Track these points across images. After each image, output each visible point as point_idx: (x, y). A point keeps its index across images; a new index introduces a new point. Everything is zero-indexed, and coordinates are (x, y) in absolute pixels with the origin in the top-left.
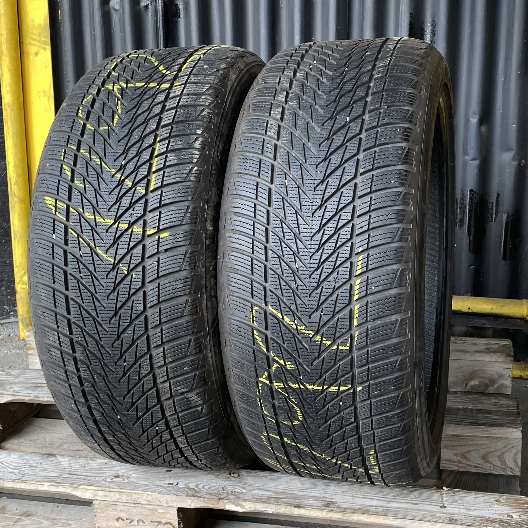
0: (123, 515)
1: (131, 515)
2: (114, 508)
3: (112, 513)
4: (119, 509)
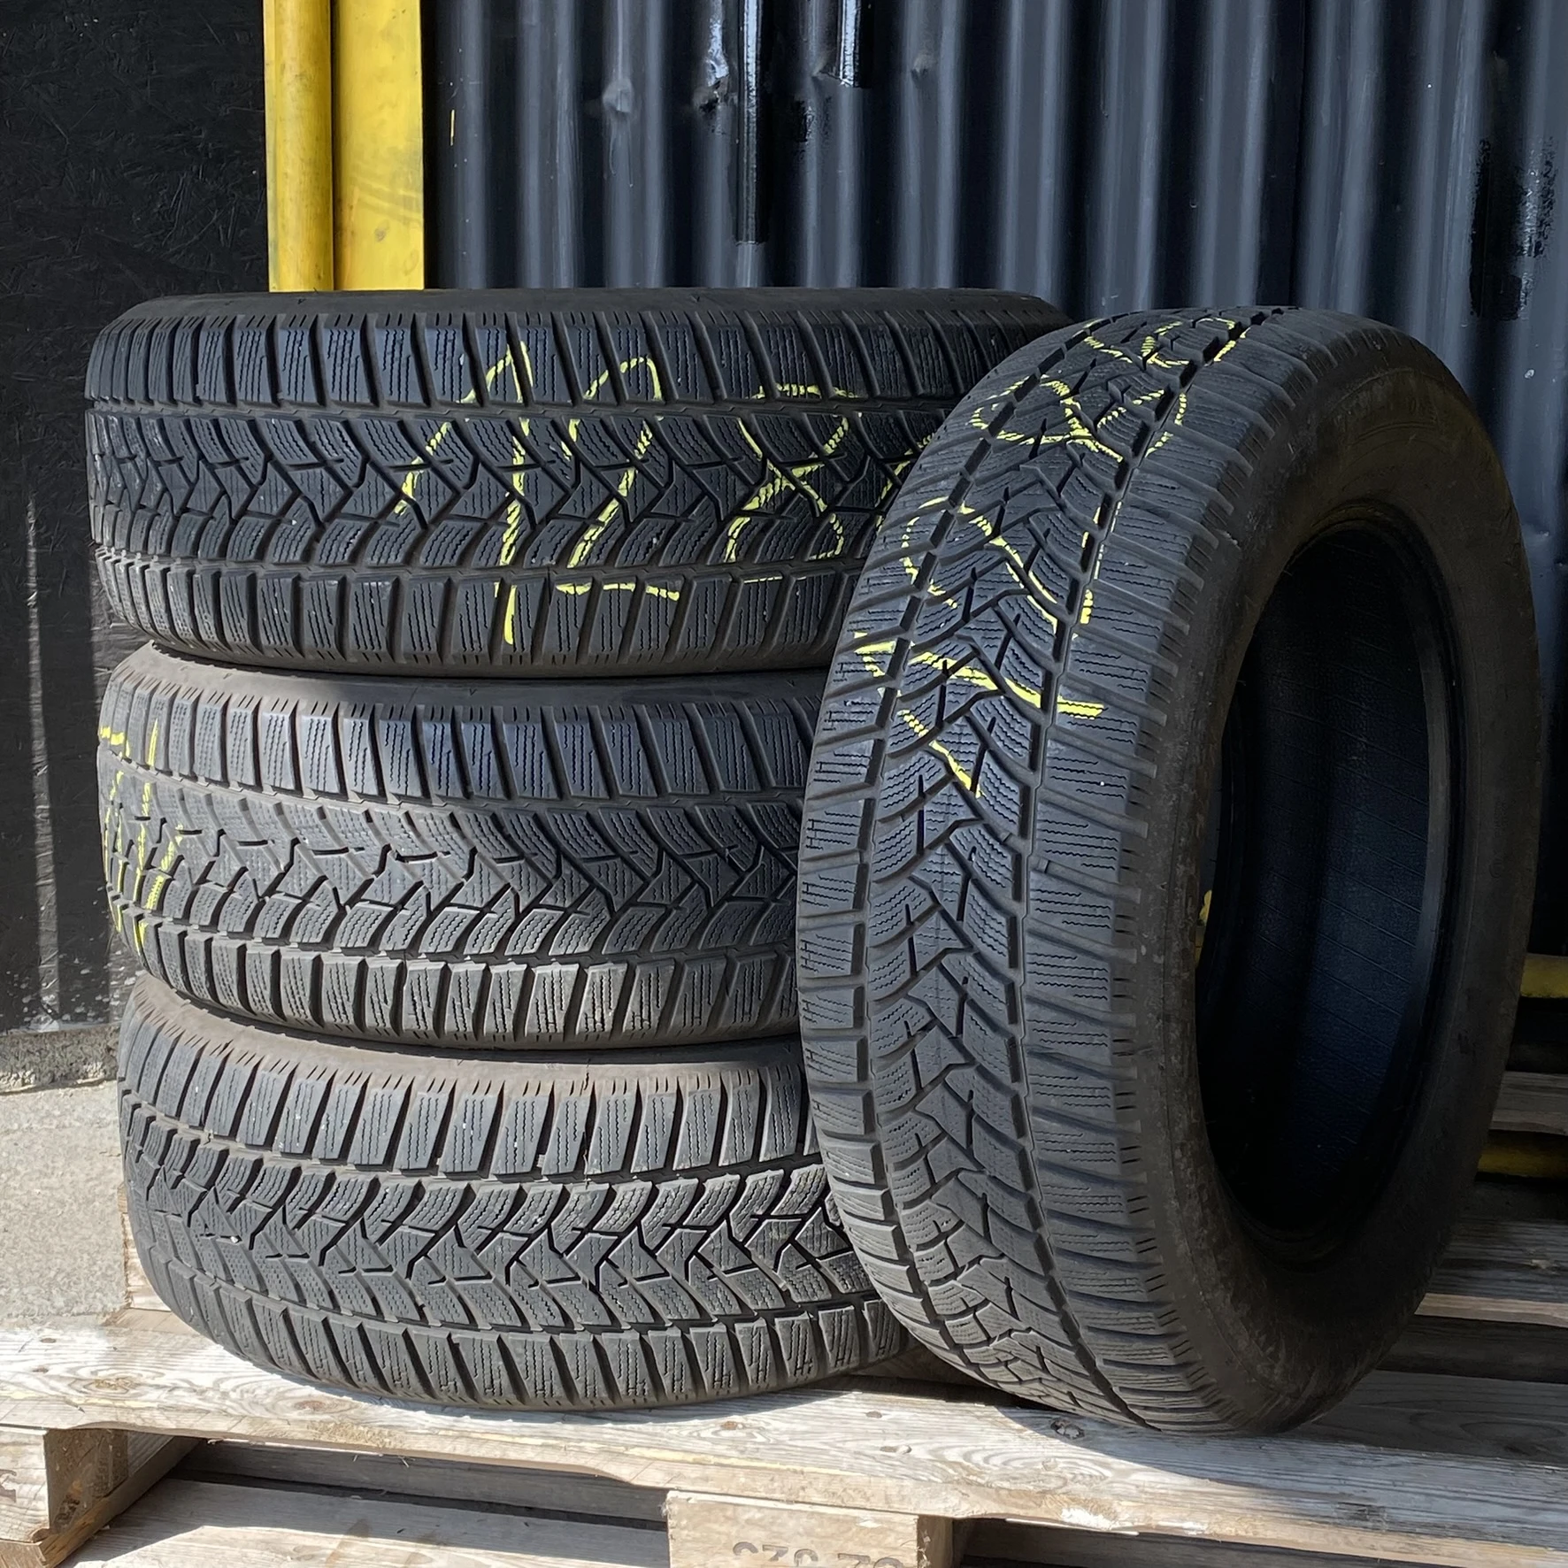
0: (756, 1536)
1: (779, 1535)
2: (729, 1513)
3: (724, 1529)
4: (746, 1516)
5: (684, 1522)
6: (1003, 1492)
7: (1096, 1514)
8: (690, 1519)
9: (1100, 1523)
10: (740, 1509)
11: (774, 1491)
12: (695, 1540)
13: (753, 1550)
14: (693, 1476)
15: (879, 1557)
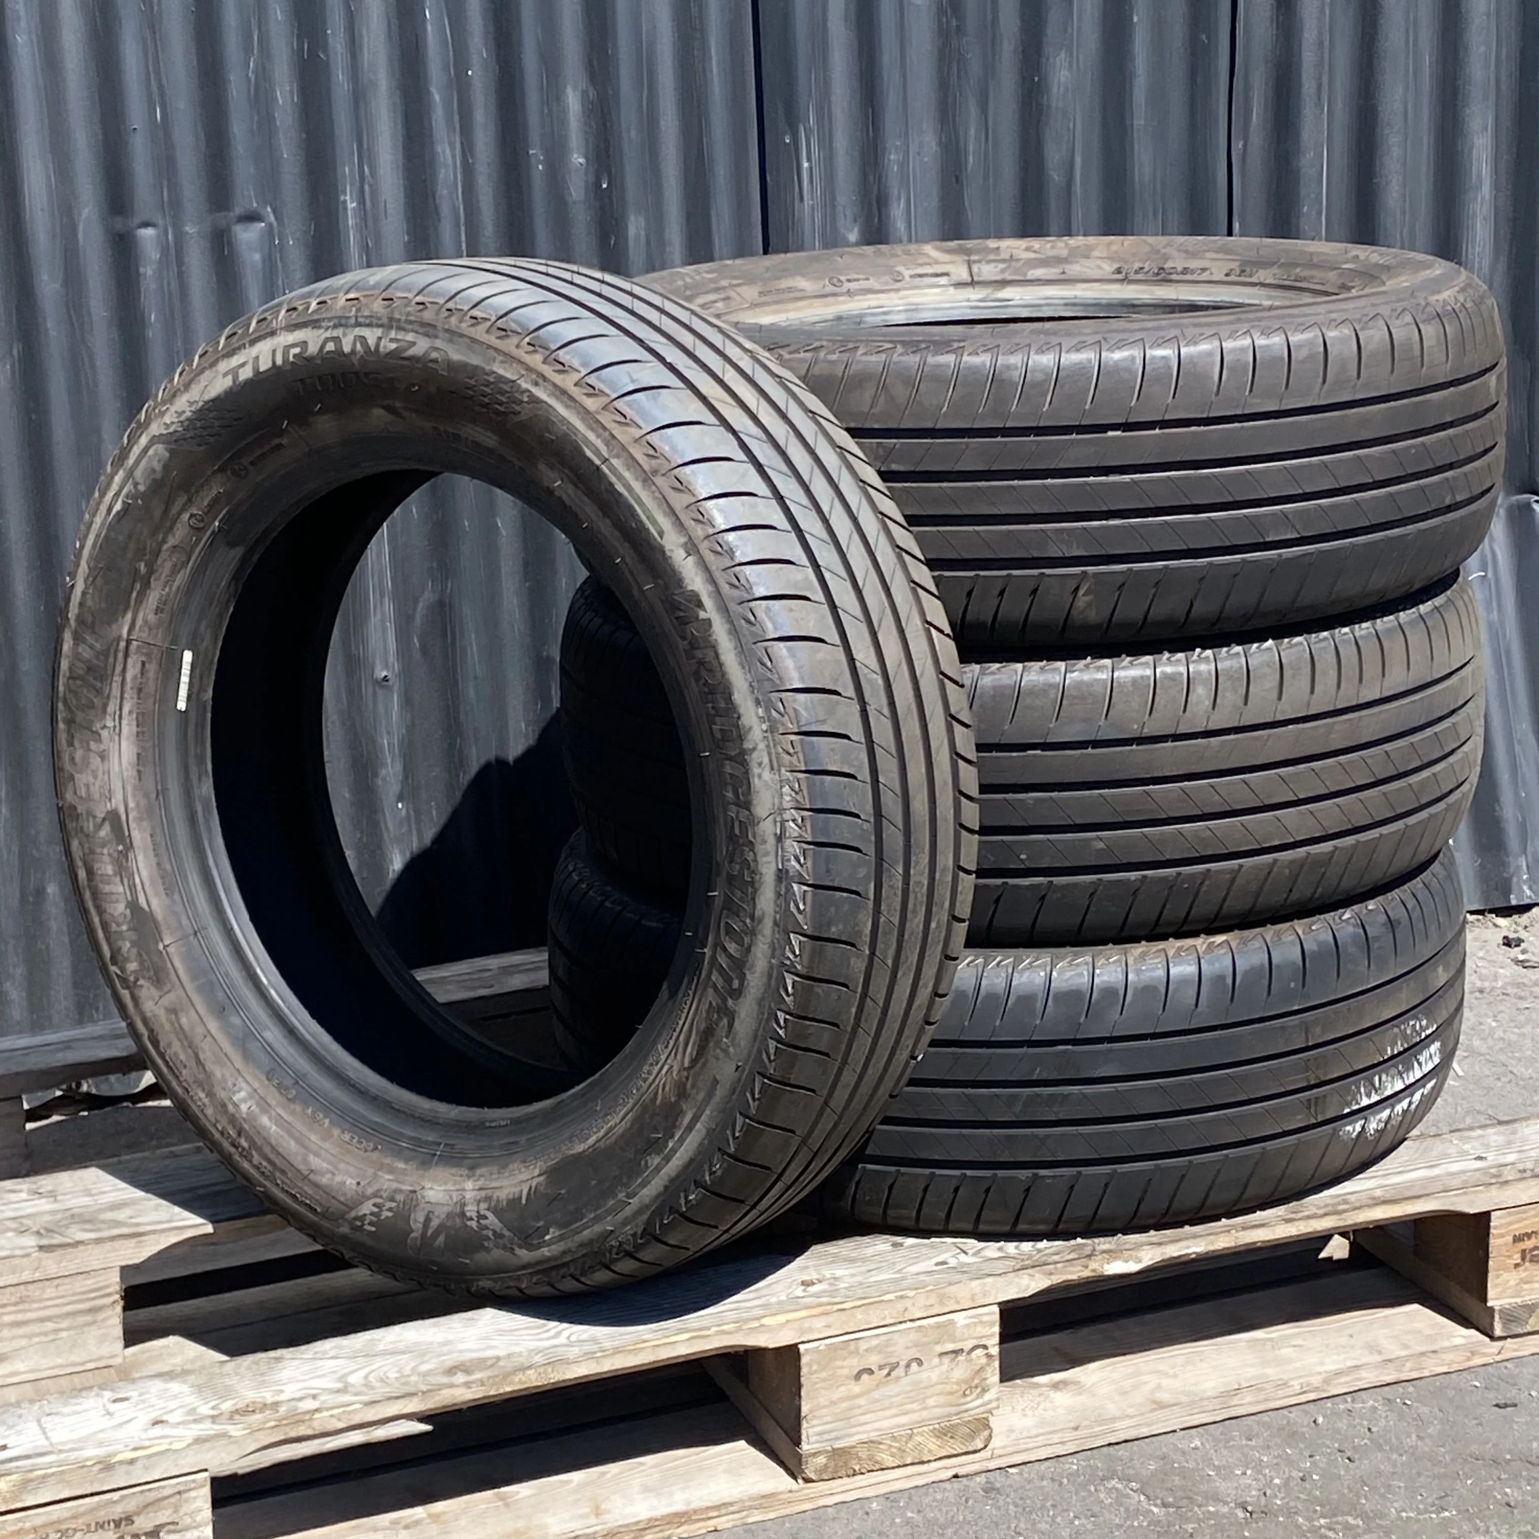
5: (815, 1367)
6: (1059, 1265)
7: (1126, 1261)
8: (819, 1363)
9: (1132, 1267)
10: (861, 1342)
11: (884, 1318)
12: (824, 1380)
13: (870, 1372)
14: (820, 1325)
15: (971, 1346)
